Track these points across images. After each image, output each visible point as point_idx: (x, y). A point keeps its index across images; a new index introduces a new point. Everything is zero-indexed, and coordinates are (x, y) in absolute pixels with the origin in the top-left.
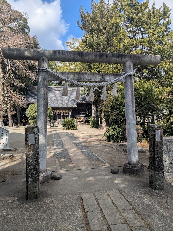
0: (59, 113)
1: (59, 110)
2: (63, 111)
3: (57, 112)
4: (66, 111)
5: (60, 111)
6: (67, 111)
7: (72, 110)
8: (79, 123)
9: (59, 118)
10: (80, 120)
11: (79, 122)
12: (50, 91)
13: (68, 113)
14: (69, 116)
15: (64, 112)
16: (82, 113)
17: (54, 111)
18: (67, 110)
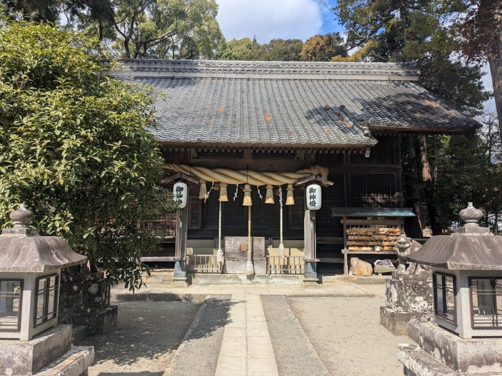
0: (231, 188)
1: (235, 169)
2: (258, 180)
3: (218, 183)
4: (285, 181)
5: (243, 179)
6: (288, 180)
7: (325, 172)
8: (365, 266)
9: (227, 233)
10: (378, 249)
11: (369, 258)
12: (184, 79)
13: (299, 193)
14: (307, 214)
15: (266, 181)
16: (379, 199)
17: (198, 179)
18: (294, 172)
